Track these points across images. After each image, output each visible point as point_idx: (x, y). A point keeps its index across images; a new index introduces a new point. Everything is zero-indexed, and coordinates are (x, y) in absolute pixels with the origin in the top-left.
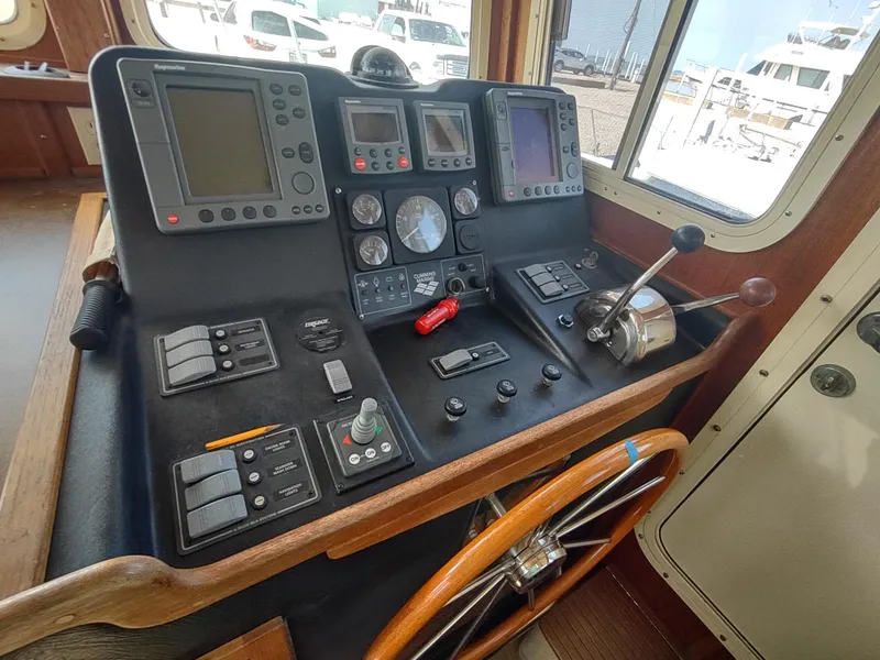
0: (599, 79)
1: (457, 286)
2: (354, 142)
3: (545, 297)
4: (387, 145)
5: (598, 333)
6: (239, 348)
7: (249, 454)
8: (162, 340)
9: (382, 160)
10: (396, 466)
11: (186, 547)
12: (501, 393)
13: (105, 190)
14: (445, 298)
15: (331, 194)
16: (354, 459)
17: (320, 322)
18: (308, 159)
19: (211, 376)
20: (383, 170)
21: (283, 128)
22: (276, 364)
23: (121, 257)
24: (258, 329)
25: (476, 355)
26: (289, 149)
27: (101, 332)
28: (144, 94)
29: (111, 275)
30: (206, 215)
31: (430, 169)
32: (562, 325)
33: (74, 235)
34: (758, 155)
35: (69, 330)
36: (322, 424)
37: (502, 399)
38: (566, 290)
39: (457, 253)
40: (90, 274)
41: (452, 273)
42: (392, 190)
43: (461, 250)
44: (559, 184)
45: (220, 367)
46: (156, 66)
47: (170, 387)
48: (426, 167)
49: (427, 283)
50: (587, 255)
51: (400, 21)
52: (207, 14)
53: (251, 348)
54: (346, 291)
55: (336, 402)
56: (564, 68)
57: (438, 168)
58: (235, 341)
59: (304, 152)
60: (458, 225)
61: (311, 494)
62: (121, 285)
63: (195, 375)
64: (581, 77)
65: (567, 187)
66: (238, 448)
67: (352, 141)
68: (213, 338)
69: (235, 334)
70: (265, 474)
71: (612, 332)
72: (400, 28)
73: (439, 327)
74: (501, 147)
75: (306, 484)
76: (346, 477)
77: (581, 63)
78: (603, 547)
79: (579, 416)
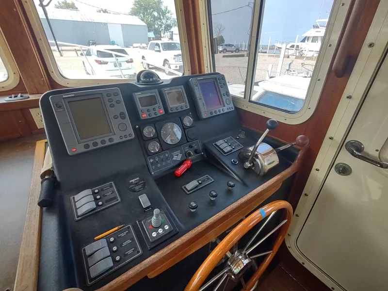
0: (242, 53)
1: (190, 155)
2: (141, 108)
3: (225, 153)
4: (153, 107)
5: (248, 165)
6: (104, 196)
7: (112, 239)
8: (74, 198)
9: (152, 112)
10: (172, 234)
11: (90, 282)
12: (211, 197)
13: (46, 139)
14: (185, 160)
15: (134, 128)
16: (154, 234)
17: (135, 179)
18: (123, 118)
19: (94, 209)
20: (154, 116)
21: (113, 108)
22: (119, 200)
23: (55, 167)
24: (111, 186)
25: (200, 182)
26: (116, 116)
27: (49, 199)
28: (60, 107)
29: (52, 175)
30: (87, 146)
31: (172, 112)
32: (234, 164)
33: (35, 159)
34: (306, 75)
35: (37, 200)
36: (140, 221)
37: (212, 199)
38: (234, 149)
39: (188, 141)
40: (43, 176)
41: (187, 149)
42: (158, 123)
43: (188, 140)
44: (223, 108)
45: (97, 205)
46: (64, 96)
47: (78, 217)
48: (170, 112)
49: (177, 155)
50: (240, 133)
51: (157, 45)
52: (79, 53)
53: (109, 194)
54: (145, 164)
55: (145, 211)
56: (227, 51)
57: (175, 111)
58: (102, 193)
59: (122, 115)
60: (186, 131)
61: (138, 252)
62: (56, 178)
63: (88, 210)
64: (234, 54)
65: (227, 108)
66: (107, 238)
67: (140, 107)
68: (94, 193)
69: (102, 190)
70: (119, 247)
71: (253, 164)
72: (158, 47)
73: (185, 172)
74: (198, 98)
75: (136, 248)
76: (152, 243)
77: (233, 48)
78: (271, 255)
79: (243, 201)
